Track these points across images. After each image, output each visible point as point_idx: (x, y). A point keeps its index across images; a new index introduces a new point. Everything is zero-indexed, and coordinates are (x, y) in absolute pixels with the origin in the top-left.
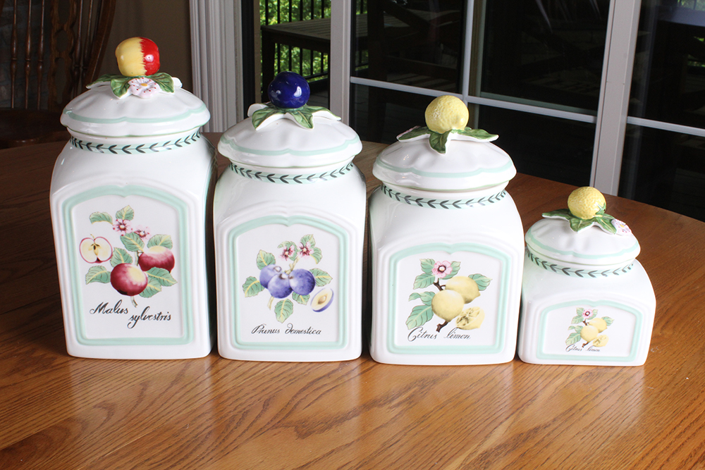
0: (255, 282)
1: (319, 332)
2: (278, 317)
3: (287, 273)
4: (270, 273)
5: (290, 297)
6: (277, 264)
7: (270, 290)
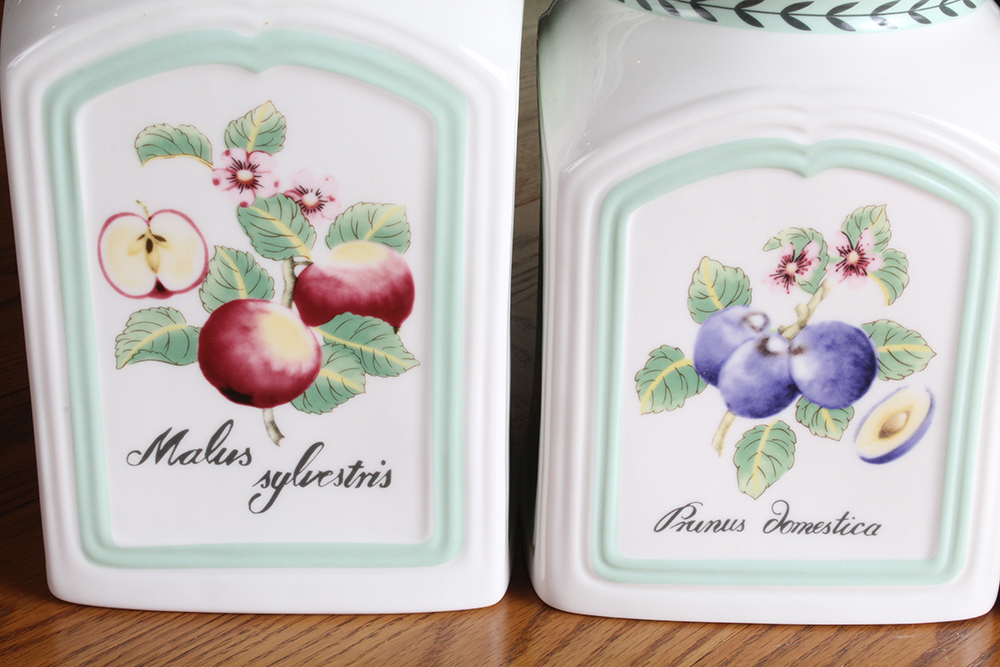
0: (679, 364)
1: (873, 530)
2: (744, 481)
3: (787, 334)
4: (731, 336)
5: (788, 415)
6: (755, 305)
7: (724, 392)
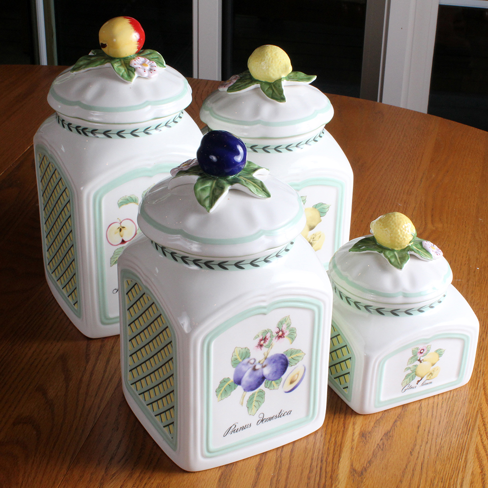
0: (228, 383)
1: (289, 413)
2: (250, 411)
3: (261, 363)
4: (244, 368)
5: (262, 387)
6: (252, 357)
7: (242, 387)
